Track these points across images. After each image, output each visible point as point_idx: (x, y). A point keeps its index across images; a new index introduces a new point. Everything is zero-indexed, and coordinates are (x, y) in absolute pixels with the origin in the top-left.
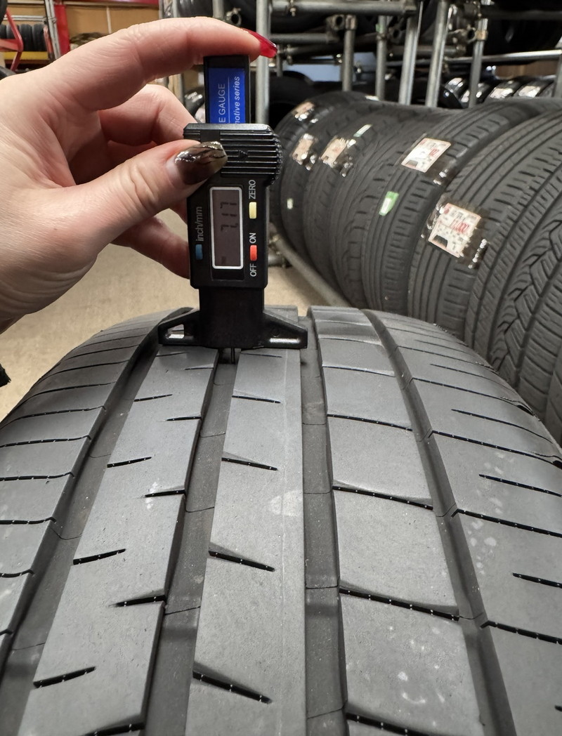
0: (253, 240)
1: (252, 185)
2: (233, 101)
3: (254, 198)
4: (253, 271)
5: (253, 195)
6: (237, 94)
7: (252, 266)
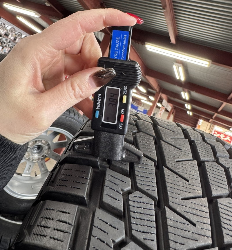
0: (123, 112)
1: (125, 88)
2: (122, 45)
3: (126, 94)
4: (121, 126)
5: (125, 93)
6: (125, 42)
7: (121, 124)
